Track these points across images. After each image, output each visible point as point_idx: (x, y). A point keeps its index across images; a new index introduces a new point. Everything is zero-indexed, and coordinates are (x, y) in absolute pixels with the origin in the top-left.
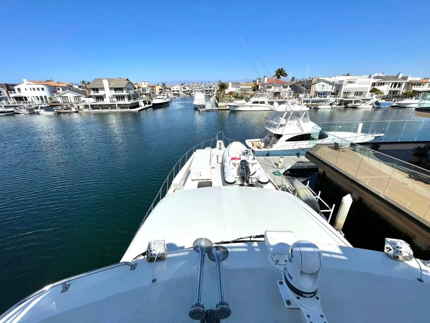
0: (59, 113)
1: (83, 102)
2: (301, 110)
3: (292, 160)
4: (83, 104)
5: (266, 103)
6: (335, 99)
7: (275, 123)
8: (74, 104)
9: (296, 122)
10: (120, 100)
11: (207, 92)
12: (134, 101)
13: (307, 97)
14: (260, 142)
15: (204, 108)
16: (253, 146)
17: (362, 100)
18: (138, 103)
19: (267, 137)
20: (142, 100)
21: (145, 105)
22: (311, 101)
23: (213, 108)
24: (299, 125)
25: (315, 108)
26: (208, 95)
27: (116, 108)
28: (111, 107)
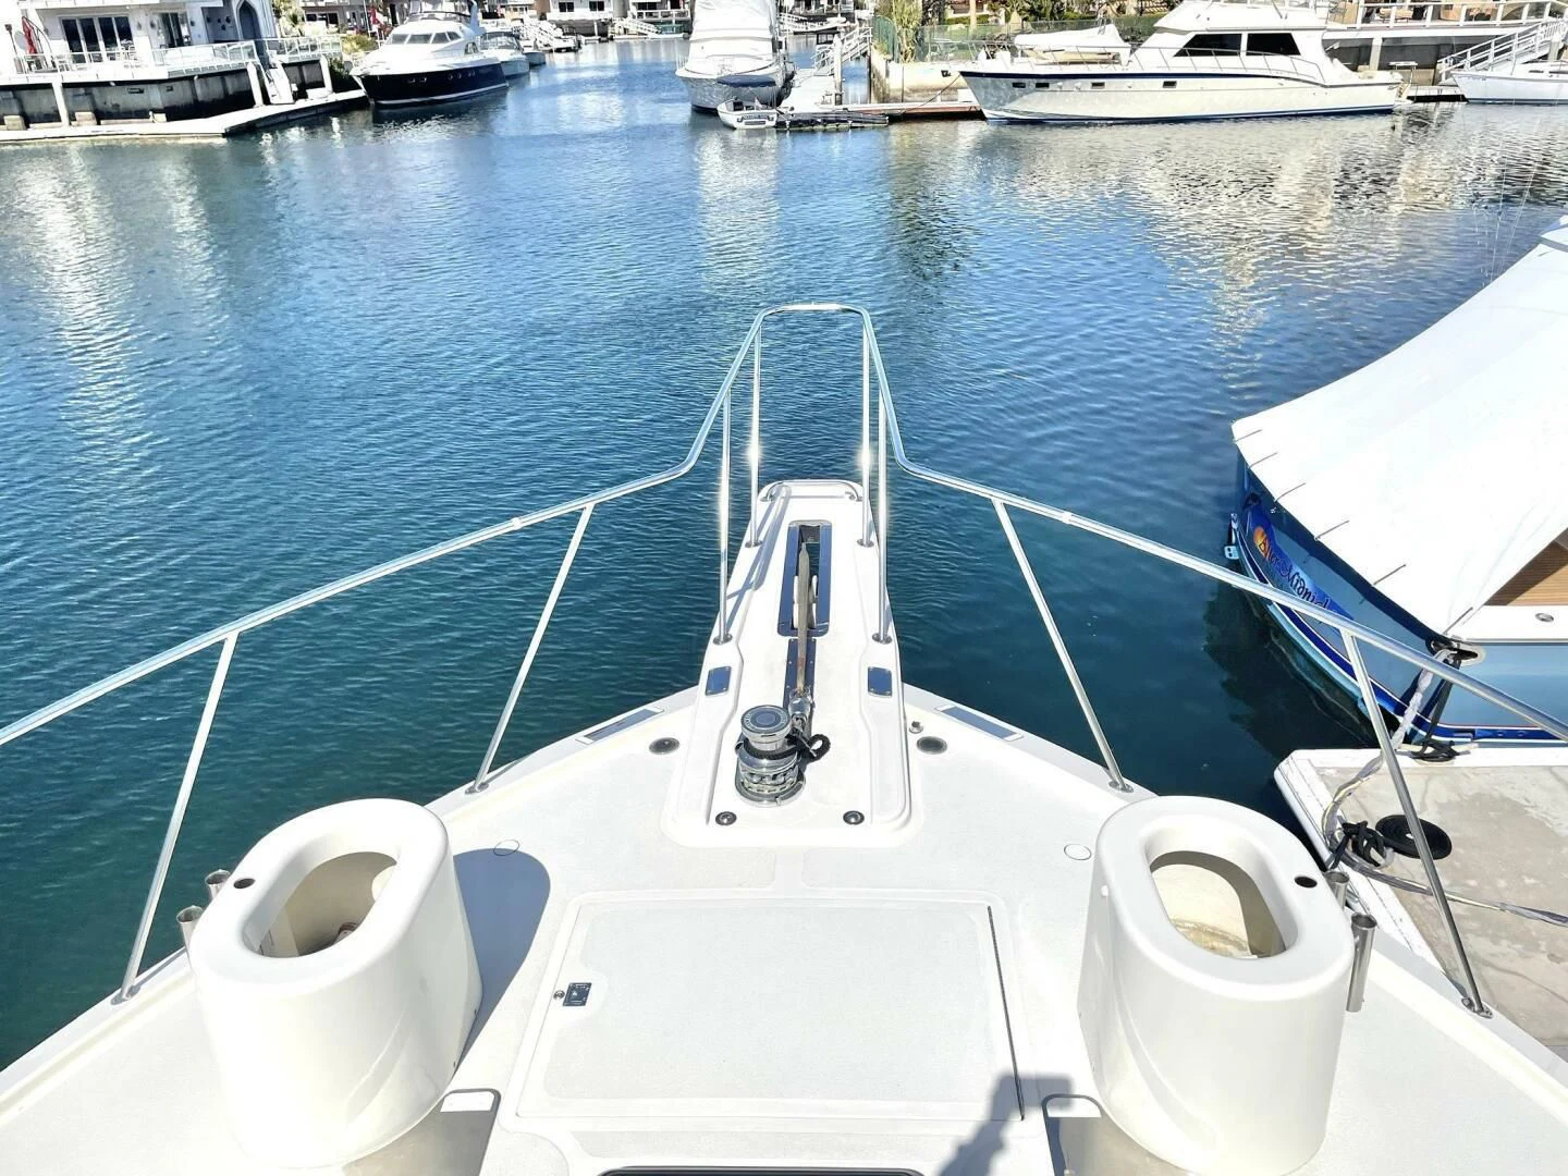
5: (1308, 43)
11: (813, 10)
21: (300, 94)
23: (839, 108)
26: (817, 27)
27: (54, 117)
28: (21, 106)
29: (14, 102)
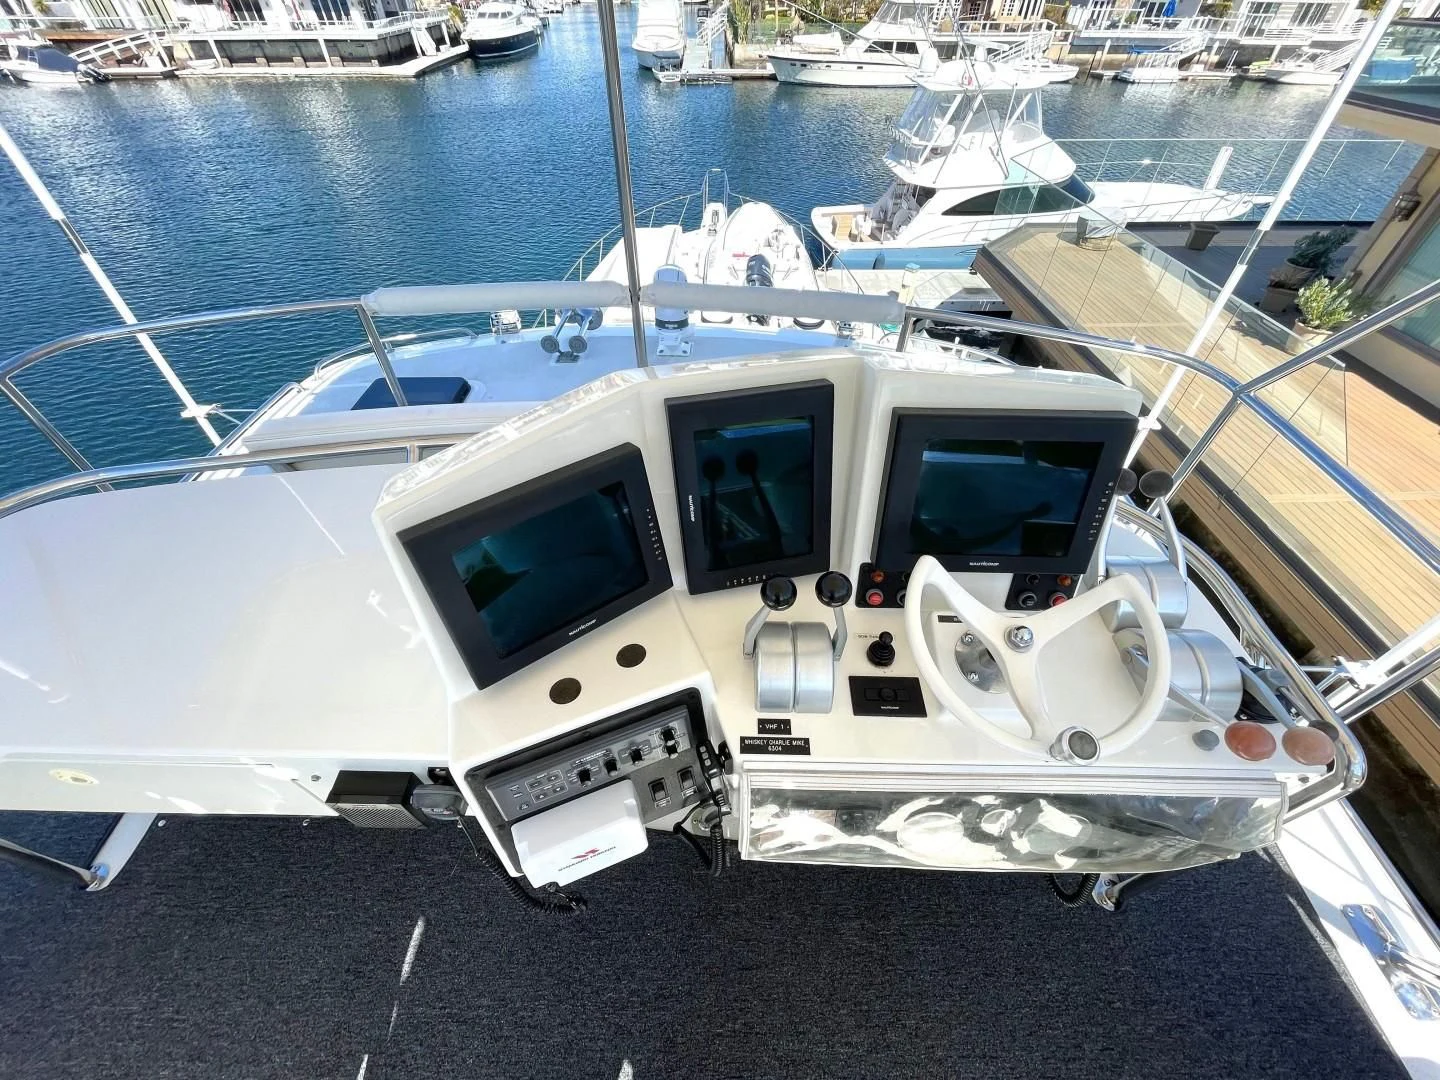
0: (102, 80)
1: (183, 26)
2: (1016, 88)
3: (947, 282)
4: (185, 35)
5: (922, 48)
6: (1209, 34)
7: (916, 140)
8: (146, 33)
9: (990, 138)
10: (330, 18)
12: (391, 23)
13: (1098, 24)
14: (860, 218)
15: (678, 66)
16: (833, 232)
17: (1315, 44)
18: (408, 34)
19: (887, 200)
20: (423, 23)
21: (438, 50)
22: (1108, 44)
23: (710, 71)
24: (996, 153)
25: (1115, 78)
27: (321, 58)
28: (301, 52)
29: (296, 49)
